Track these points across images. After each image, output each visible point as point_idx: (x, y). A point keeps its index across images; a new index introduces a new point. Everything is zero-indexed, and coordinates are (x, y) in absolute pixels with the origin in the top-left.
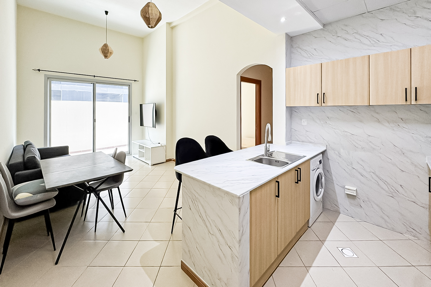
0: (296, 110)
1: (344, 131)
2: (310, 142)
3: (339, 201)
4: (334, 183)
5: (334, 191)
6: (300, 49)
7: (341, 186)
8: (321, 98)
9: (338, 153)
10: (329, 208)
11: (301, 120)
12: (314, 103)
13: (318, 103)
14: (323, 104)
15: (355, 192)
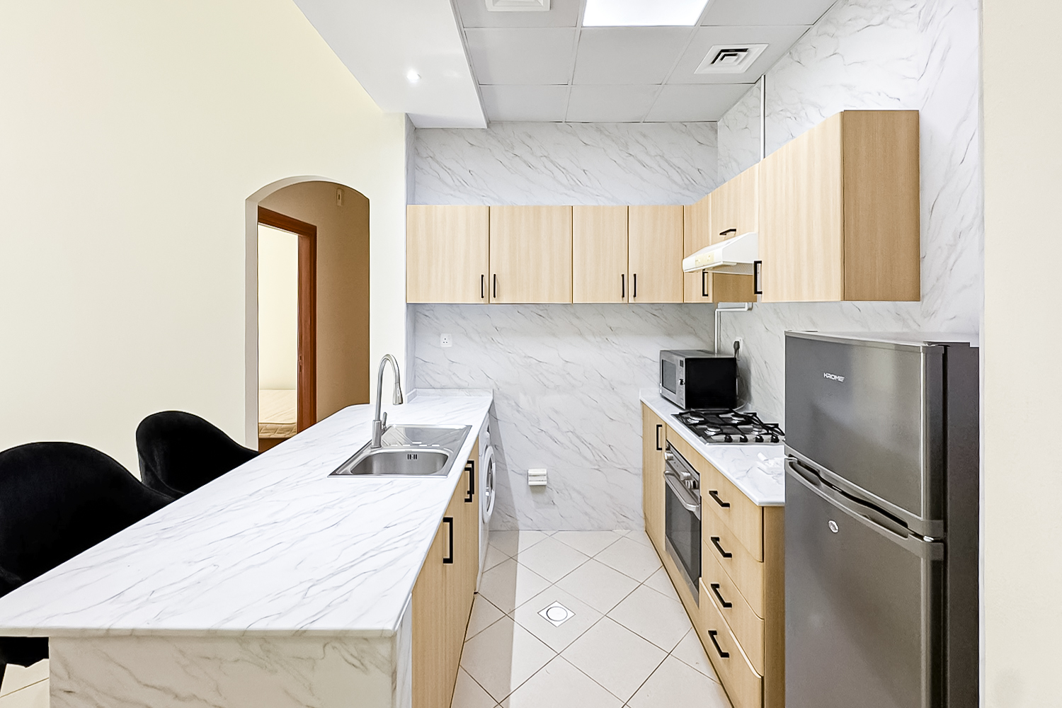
0: (427, 310)
1: (525, 357)
2: (460, 388)
3: (517, 505)
4: (506, 470)
5: (506, 487)
6: (437, 162)
7: (521, 472)
8: (489, 285)
9: (514, 404)
10: (499, 528)
11: (439, 335)
12: (473, 297)
13: (482, 297)
14: (493, 300)
15: (546, 477)
